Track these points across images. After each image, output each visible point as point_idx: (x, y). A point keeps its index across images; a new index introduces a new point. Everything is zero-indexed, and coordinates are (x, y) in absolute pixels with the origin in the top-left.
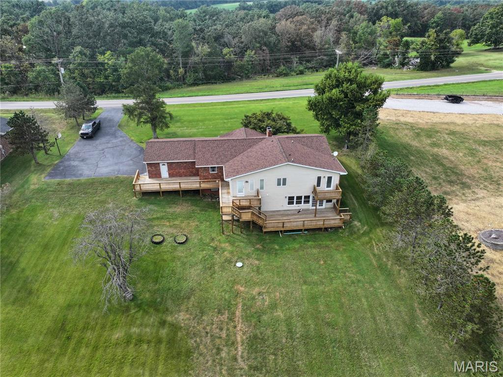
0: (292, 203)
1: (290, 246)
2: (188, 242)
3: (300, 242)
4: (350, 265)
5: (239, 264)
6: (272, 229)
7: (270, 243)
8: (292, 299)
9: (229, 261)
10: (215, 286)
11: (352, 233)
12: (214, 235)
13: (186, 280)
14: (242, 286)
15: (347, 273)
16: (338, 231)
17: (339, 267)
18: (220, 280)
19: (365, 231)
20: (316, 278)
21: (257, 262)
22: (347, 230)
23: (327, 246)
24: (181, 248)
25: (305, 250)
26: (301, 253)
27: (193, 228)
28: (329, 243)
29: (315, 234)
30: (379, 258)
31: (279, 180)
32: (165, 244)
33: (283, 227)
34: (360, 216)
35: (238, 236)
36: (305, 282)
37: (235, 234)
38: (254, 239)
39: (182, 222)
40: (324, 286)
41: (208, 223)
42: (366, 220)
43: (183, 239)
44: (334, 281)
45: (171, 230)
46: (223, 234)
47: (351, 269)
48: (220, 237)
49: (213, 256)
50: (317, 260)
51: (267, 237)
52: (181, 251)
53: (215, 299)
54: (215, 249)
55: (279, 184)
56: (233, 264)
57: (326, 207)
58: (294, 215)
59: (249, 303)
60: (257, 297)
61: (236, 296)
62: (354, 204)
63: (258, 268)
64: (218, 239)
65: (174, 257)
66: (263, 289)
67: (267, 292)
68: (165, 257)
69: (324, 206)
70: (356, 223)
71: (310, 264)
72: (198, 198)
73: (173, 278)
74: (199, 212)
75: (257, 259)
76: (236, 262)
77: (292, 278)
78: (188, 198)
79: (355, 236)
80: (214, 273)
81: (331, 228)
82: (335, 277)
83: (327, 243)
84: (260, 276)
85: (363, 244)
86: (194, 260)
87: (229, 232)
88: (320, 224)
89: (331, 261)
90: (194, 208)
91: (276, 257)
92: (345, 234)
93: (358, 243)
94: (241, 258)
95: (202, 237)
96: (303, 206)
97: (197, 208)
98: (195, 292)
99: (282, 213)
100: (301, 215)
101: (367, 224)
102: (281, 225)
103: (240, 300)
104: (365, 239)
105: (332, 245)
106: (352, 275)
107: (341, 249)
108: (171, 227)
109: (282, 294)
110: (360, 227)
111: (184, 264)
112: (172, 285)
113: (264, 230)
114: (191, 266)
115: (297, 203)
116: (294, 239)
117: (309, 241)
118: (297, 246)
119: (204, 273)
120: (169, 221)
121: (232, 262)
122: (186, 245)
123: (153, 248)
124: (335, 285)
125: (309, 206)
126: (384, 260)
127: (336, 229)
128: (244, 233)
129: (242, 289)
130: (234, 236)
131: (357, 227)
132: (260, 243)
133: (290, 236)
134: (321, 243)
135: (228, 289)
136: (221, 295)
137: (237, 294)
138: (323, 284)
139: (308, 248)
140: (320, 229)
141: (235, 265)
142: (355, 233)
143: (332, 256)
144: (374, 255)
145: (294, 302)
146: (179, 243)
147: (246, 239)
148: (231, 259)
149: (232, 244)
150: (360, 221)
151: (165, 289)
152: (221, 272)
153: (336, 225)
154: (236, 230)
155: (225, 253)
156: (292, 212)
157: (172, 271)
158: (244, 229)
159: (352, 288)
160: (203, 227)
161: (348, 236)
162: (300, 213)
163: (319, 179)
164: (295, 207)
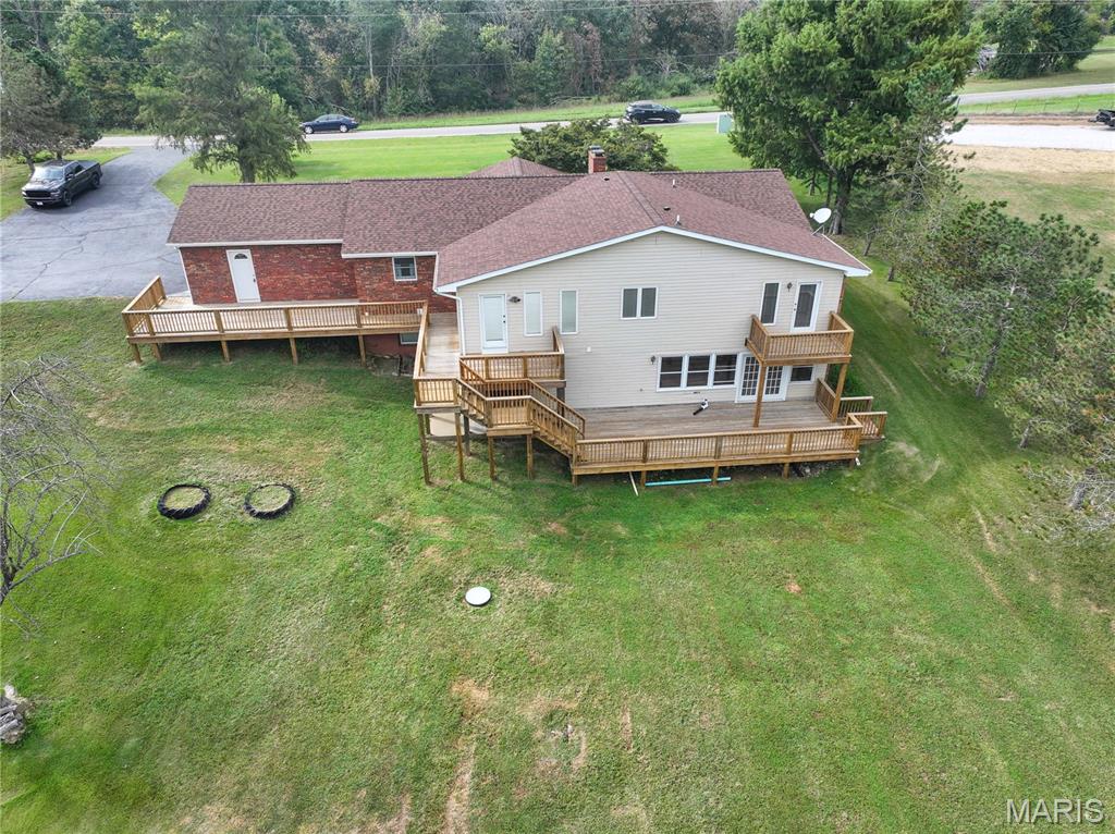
0: (675, 381)
1: (670, 527)
2: (297, 512)
3: (706, 514)
4: (904, 599)
5: (478, 595)
6: (606, 468)
7: (596, 516)
8: (688, 743)
9: (439, 583)
10: (375, 682)
11: (890, 481)
12: (394, 488)
13: (261, 658)
14: (480, 686)
15: (897, 632)
16: (840, 476)
17: (863, 606)
18: (396, 659)
19: (938, 473)
20: (778, 648)
21: (546, 586)
22: (873, 470)
23: (805, 529)
24: (267, 533)
25: (727, 542)
26: (711, 552)
27: (323, 463)
28: (810, 516)
29: (757, 486)
30: (1010, 573)
31: (630, 295)
32: (208, 516)
33: (645, 459)
34: (911, 425)
35: (481, 491)
36: (736, 669)
37: (470, 483)
38: (538, 502)
39: (287, 442)
40: (812, 682)
41: (378, 448)
42: (938, 439)
43: (278, 500)
44: (852, 666)
45: (238, 470)
46: (429, 483)
47: (910, 615)
48: (414, 495)
49: (381, 562)
50: (776, 580)
51: (588, 497)
52: (264, 545)
53: (367, 741)
54: (393, 537)
55: (629, 311)
56: (454, 595)
57: (790, 396)
58: (679, 420)
59: (505, 762)
60: (539, 734)
61: (455, 727)
62: (885, 386)
63: (550, 609)
64: (407, 500)
65: (234, 568)
66: (567, 697)
67: (582, 711)
68: (199, 566)
69: (782, 395)
70: (901, 446)
71: (748, 593)
72: (355, 367)
73: (212, 649)
74: (352, 410)
75: (549, 575)
76: (468, 585)
77: (683, 650)
78: (322, 365)
79: (903, 492)
80: (376, 631)
81: (813, 465)
82: (855, 647)
83: (805, 516)
84: (556, 642)
85: (938, 522)
86: (305, 579)
87: (450, 478)
88: (776, 450)
89: (828, 582)
90: (336, 397)
91: (619, 565)
92: (866, 484)
93: (918, 517)
94: (487, 569)
95: (348, 496)
96: (711, 392)
97: (346, 399)
98: (288, 709)
99: (638, 414)
100: (703, 420)
101: (944, 451)
102: (637, 452)
103: (467, 746)
104: (943, 502)
105: (825, 525)
106: (920, 639)
107: (860, 538)
108: (243, 457)
109: (643, 719)
110: (919, 459)
111: (265, 592)
112: (201, 676)
113: (577, 471)
114: (292, 602)
115: (692, 381)
116: (685, 504)
117: (739, 511)
118: (697, 527)
119: (334, 632)
120: (240, 441)
121: (451, 586)
122: (288, 522)
123: (158, 534)
124: (856, 682)
125: (734, 392)
126: (1032, 578)
127: (833, 467)
128: (505, 478)
129: (481, 696)
130: (469, 489)
131: (906, 460)
132: (562, 514)
133: (670, 492)
134: (784, 516)
135: (422, 696)
136: (391, 724)
137: (459, 720)
138: (808, 677)
139: (737, 535)
140: (773, 469)
141: (461, 598)
142: (902, 479)
143: (828, 566)
144: (989, 560)
145: (693, 755)
146: (260, 515)
147: (510, 500)
148: (448, 572)
149: (456, 517)
150: (916, 441)
151: (170, 696)
152: (402, 626)
153: (834, 454)
154: (475, 470)
155: (429, 551)
156: (675, 413)
157: (215, 619)
158: (506, 465)
159: (930, 694)
160: (358, 459)
161: (877, 491)
162: (700, 415)
163: (771, 291)
164: (684, 393)
